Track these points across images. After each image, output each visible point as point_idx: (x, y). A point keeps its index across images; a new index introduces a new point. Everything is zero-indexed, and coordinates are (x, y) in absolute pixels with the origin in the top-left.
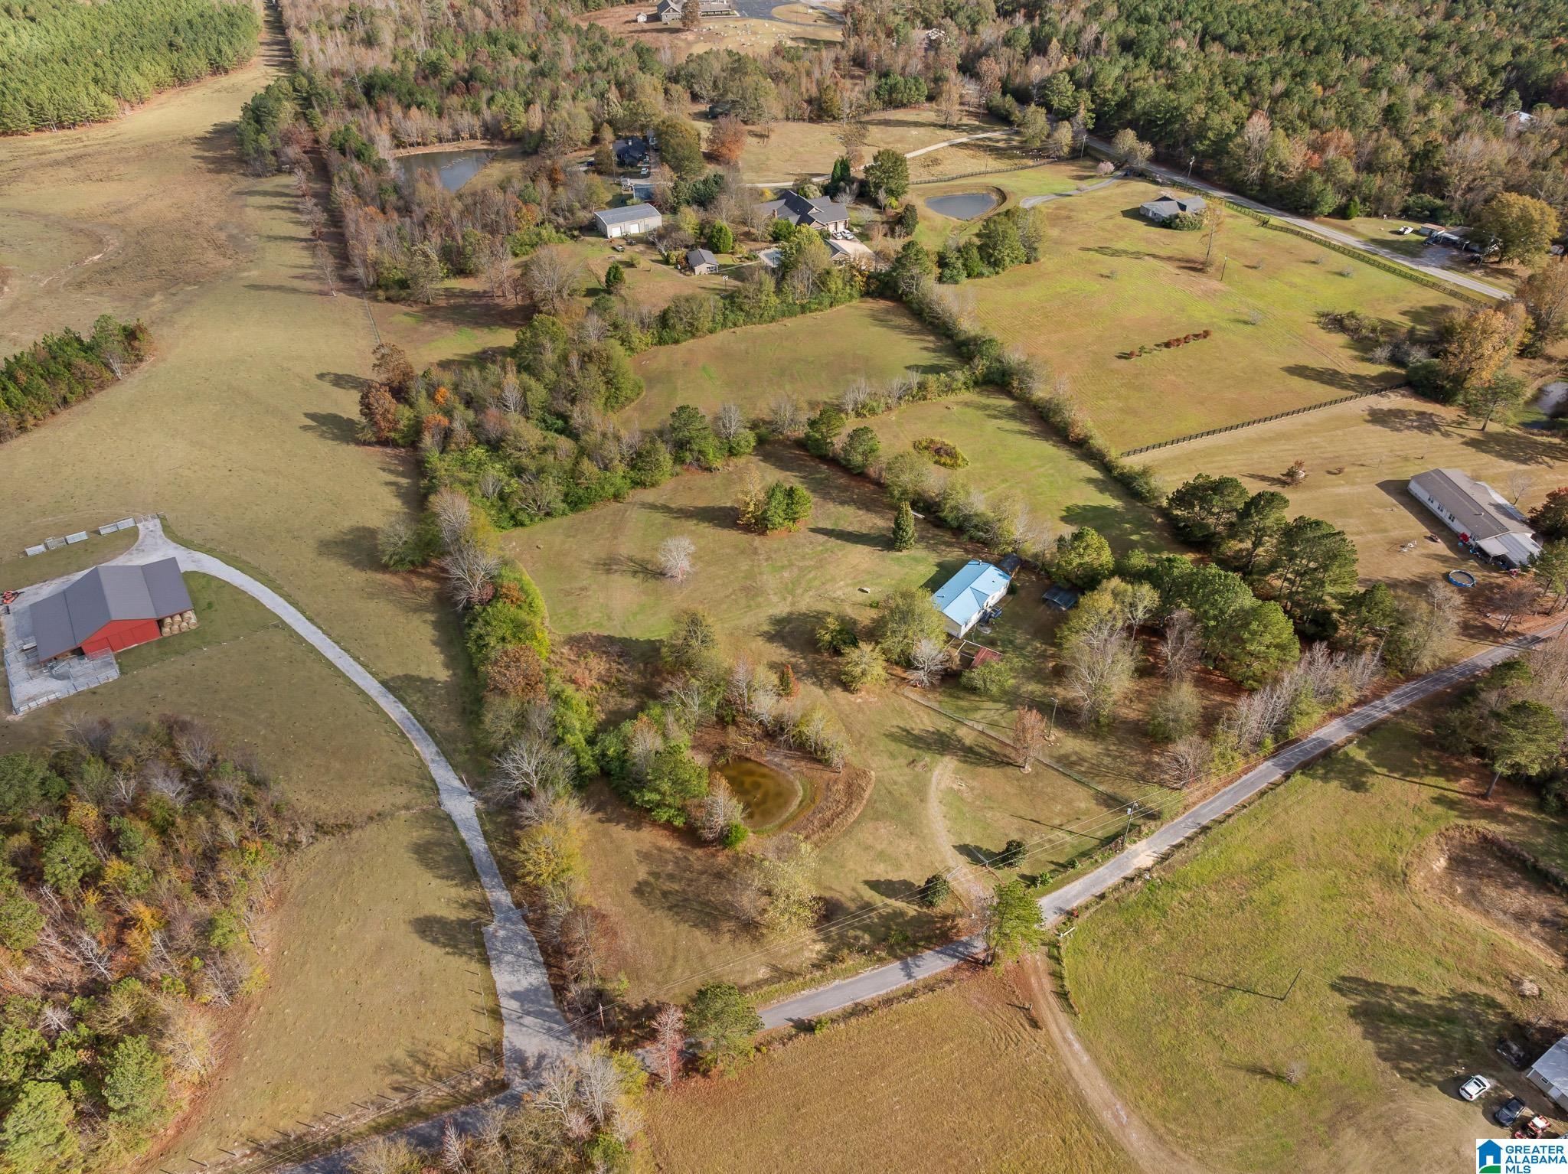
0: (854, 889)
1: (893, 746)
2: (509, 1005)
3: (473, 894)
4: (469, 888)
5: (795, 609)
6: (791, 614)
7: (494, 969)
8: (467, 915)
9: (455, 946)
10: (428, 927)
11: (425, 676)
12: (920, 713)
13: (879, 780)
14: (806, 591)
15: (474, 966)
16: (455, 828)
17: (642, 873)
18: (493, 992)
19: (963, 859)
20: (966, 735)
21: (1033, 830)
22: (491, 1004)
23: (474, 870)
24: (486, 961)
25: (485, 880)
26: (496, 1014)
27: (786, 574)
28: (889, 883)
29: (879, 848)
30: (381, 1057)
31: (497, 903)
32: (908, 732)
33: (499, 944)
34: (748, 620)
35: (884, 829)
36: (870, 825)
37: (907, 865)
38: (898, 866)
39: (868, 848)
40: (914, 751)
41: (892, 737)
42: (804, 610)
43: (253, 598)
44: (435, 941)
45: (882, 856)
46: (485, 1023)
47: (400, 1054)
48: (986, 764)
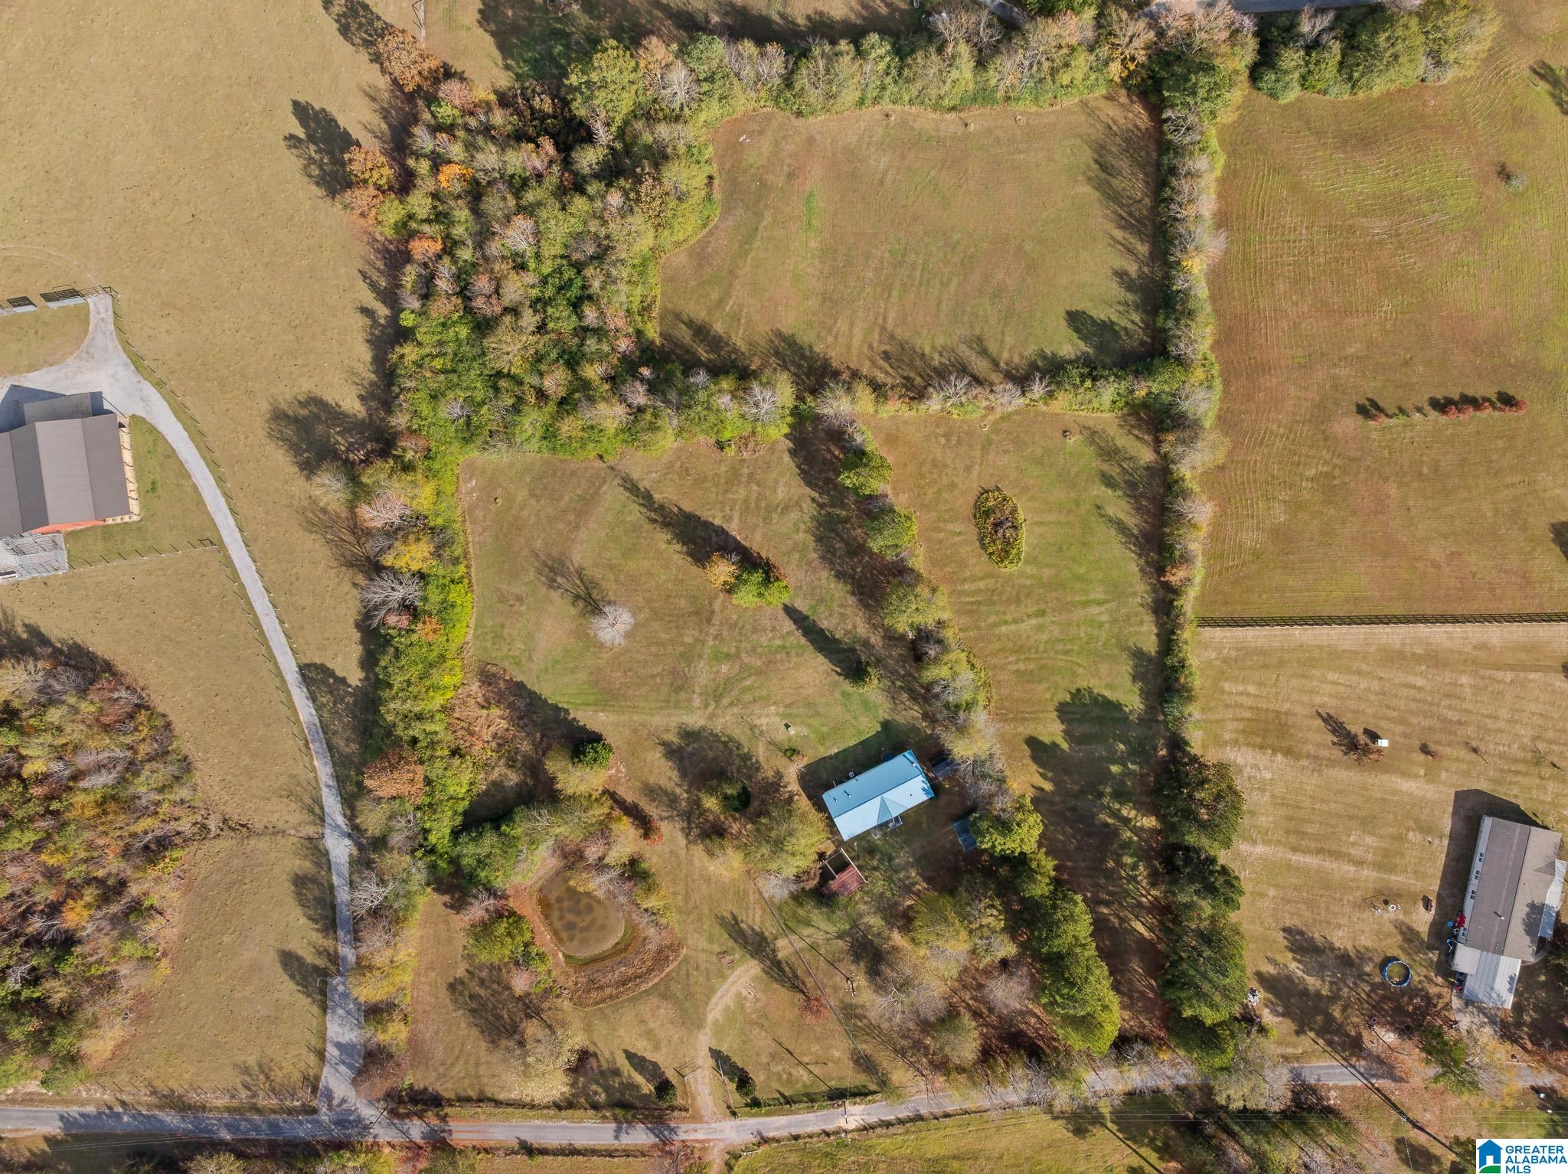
0: (612, 1053)
1: (717, 930)
2: (332, 1051)
3: (328, 943)
4: (326, 937)
5: (710, 725)
6: (704, 729)
7: (329, 1017)
8: (321, 962)
9: (305, 987)
10: (289, 960)
11: (339, 673)
12: (757, 907)
13: (686, 959)
14: (732, 704)
15: (315, 1010)
16: (330, 869)
17: (460, 972)
18: (322, 1035)
19: (711, 1062)
20: (785, 948)
21: (782, 1059)
22: (319, 1046)
23: (334, 920)
24: (324, 1009)
25: (341, 933)
26: (321, 1055)
27: (724, 668)
28: (643, 1059)
29: (651, 1025)
30: (240, 1058)
31: (344, 959)
32: (737, 922)
33: (337, 997)
34: (658, 721)
35: (665, 1011)
36: (655, 1000)
37: (664, 1050)
38: (657, 1048)
39: (644, 1022)
40: (731, 943)
41: (722, 921)
42: (717, 730)
43: (195, 487)
44: (292, 977)
45: (649, 1034)
46: (312, 1059)
47: (251, 1061)
48: (782, 983)
